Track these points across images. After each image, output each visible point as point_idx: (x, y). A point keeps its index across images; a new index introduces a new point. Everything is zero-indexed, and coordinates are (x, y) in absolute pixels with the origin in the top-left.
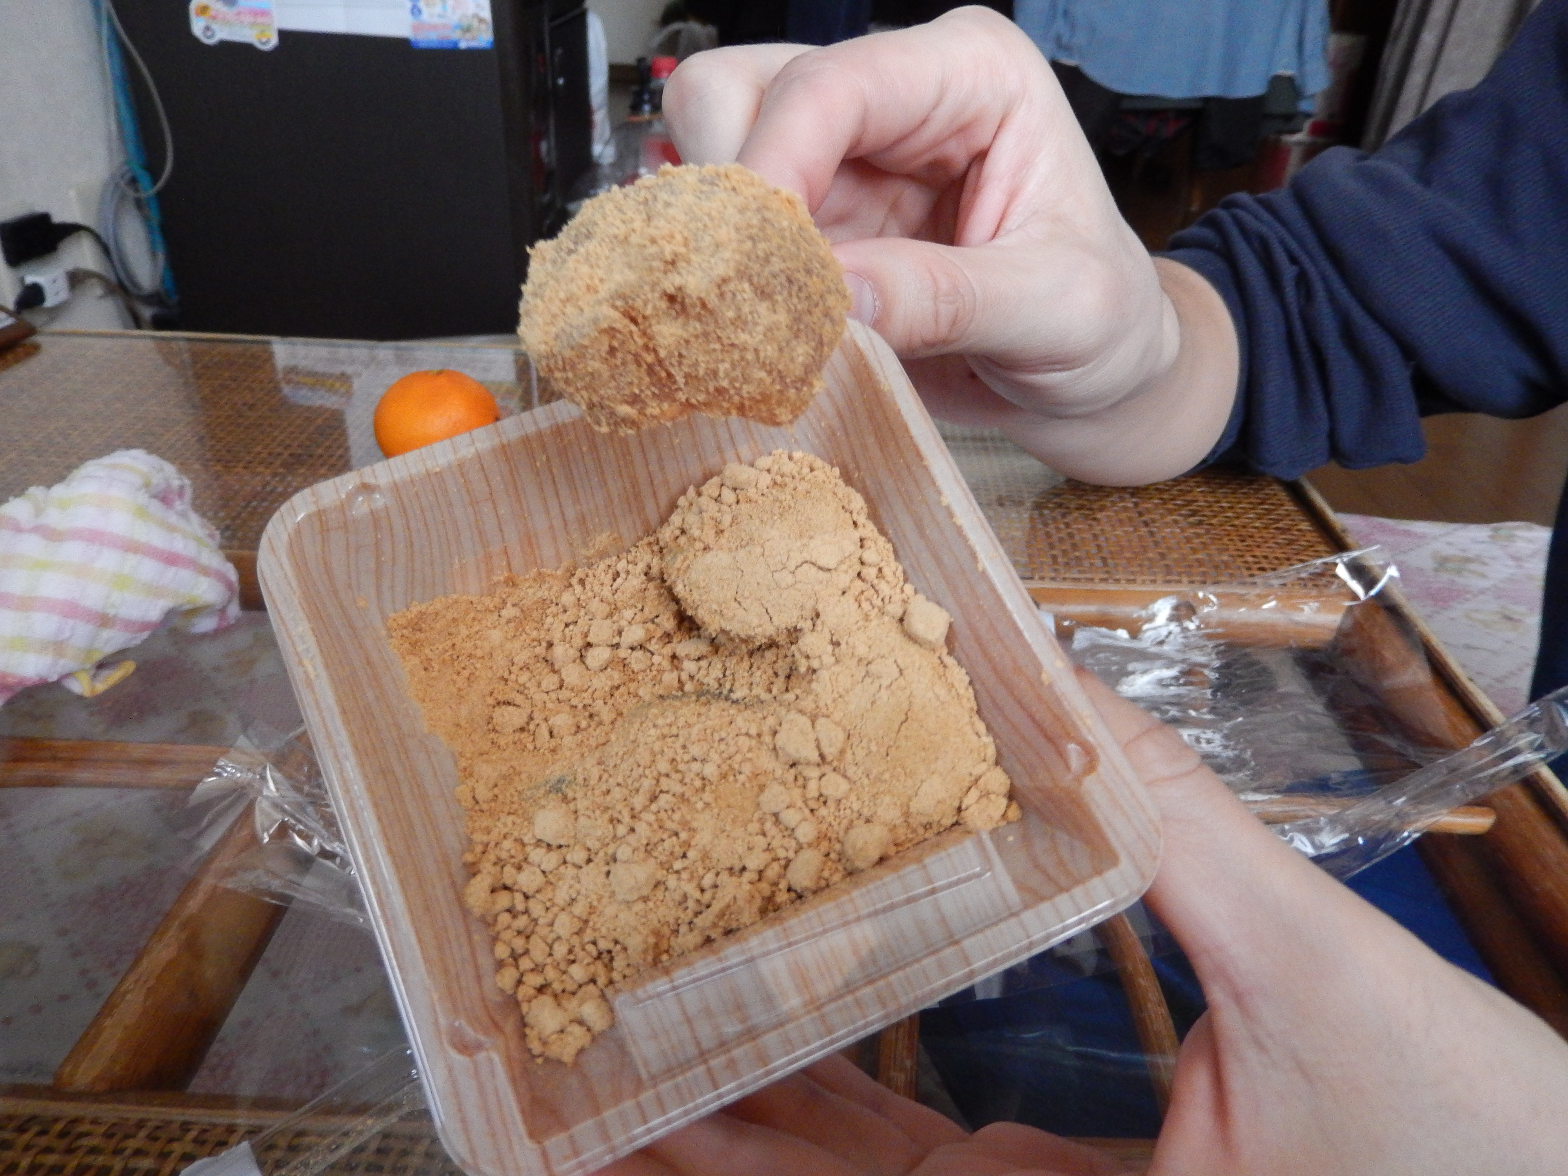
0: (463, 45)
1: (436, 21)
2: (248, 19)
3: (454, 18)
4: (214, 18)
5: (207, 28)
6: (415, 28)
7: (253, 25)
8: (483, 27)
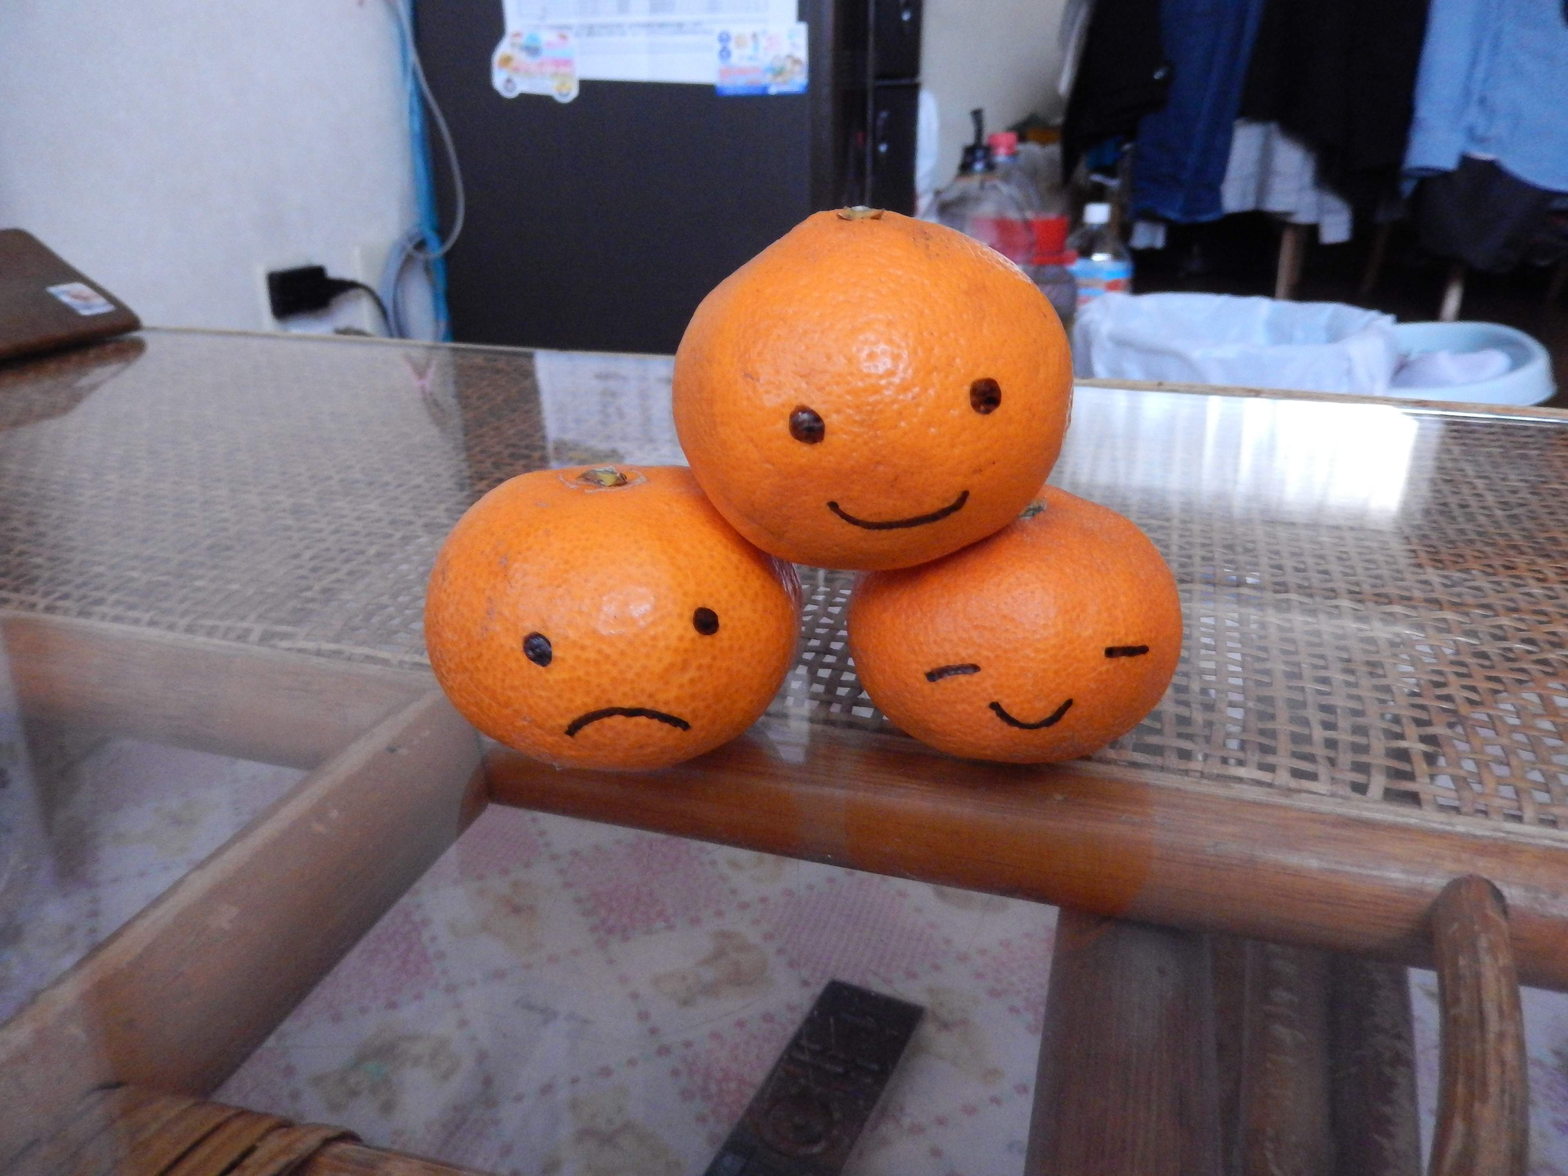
0: (773, 90)
1: (745, 63)
2: (549, 69)
3: (765, 59)
4: (516, 70)
5: (509, 81)
6: (723, 73)
7: (555, 75)
8: (797, 68)
